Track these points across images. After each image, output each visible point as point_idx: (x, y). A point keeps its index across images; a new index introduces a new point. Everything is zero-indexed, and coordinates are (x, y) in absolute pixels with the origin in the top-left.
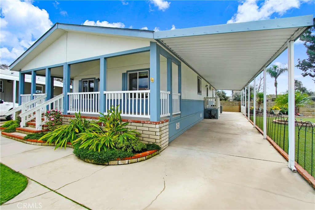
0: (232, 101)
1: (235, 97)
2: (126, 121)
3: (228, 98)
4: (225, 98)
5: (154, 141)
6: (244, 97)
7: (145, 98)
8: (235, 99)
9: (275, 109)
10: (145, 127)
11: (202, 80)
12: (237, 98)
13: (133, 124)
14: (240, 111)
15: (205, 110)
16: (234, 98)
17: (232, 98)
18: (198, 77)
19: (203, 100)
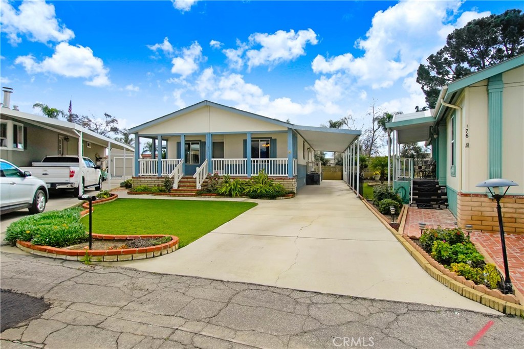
0: (334, 166)
1: (338, 159)
2: (272, 179)
3: (327, 161)
4: (323, 161)
5: (291, 190)
6: (350, 160)
7: (267, 164)
8: (337, 164)
9: (376, 174)
10: (285, 182)
11: (306, 143)
12: (340, 162)
13: (276, 180)
14: (342, 179)
15: (307, 175)
16: (336, 161)
17: (334, 161)
18: (304, 142)
19: (305, 164)
